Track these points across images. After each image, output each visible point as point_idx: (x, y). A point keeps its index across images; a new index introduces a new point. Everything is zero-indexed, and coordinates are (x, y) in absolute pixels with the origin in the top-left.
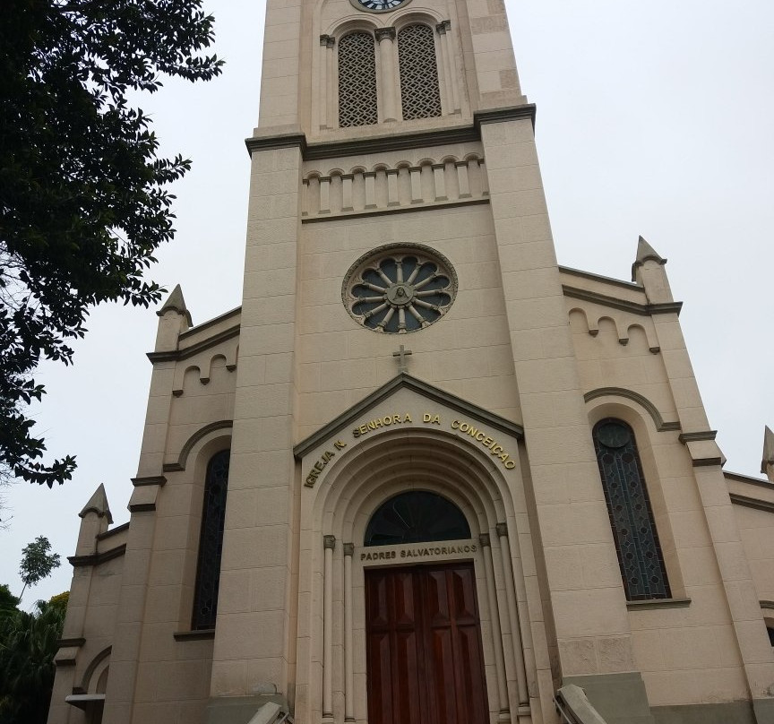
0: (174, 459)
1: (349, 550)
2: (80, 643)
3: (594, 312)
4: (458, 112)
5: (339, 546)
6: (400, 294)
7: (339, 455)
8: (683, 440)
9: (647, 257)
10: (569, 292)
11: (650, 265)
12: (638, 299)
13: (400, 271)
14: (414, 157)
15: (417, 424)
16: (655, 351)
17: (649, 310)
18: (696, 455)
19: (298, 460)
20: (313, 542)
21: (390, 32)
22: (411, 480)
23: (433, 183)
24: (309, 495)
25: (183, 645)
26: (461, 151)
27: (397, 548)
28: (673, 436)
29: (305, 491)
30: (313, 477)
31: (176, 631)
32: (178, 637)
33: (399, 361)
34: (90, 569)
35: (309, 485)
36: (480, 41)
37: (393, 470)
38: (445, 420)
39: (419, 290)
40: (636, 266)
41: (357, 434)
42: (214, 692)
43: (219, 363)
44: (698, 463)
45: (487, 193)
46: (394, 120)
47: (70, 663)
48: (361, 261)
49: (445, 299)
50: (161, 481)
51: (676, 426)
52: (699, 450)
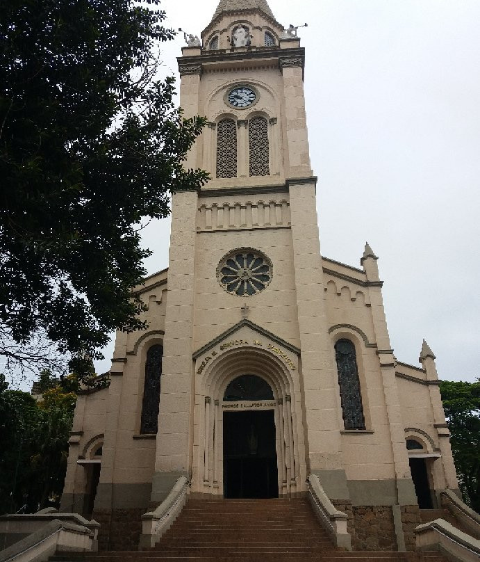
0: (131, 349)
1: (217, 403)
2: (81, 434)
3: (340, 283)
4: (278, 174)
5: (212, 402)
6: (245, 274)
7: (214, 358)
8: (377, 353)
9: (369, 256)
10: (325, 271)
11: (369, 260)
12: (361, 278)
13: (245, 262)
14: (255, 199)
15: (251, 344)
16: (368, 305)
17: (367, 284)
18: (383, 362)
19: (194, 360)
20: (200, 400)
21: (244, 122)
22: (247, 370)
23: (263, 215)
24: (199, 378)
25: (137, 442)
26: (278, 198)
27: (239, 402)
28: (373, 350)
29: (197, 376)
30: (201, 369)
31: (134, 434)
32: (135, 438)
33: (243, 311)
34: (85, 396)
35: (199, 373)
36: (291, 134)
37: (238, 366)
38: (264, 343)
39: (254, 272)
40: (362, 260)
41: (222, 348)
42: (157, 469)
43: (153, 299)
44: (383, 365)
45: (290, 223)
46: (245, 176)
47: (76, 444)
48: (226, 256)
49: (266, 278)
50: (125, 361)
51: (375, 346)
52: (385, 359)
